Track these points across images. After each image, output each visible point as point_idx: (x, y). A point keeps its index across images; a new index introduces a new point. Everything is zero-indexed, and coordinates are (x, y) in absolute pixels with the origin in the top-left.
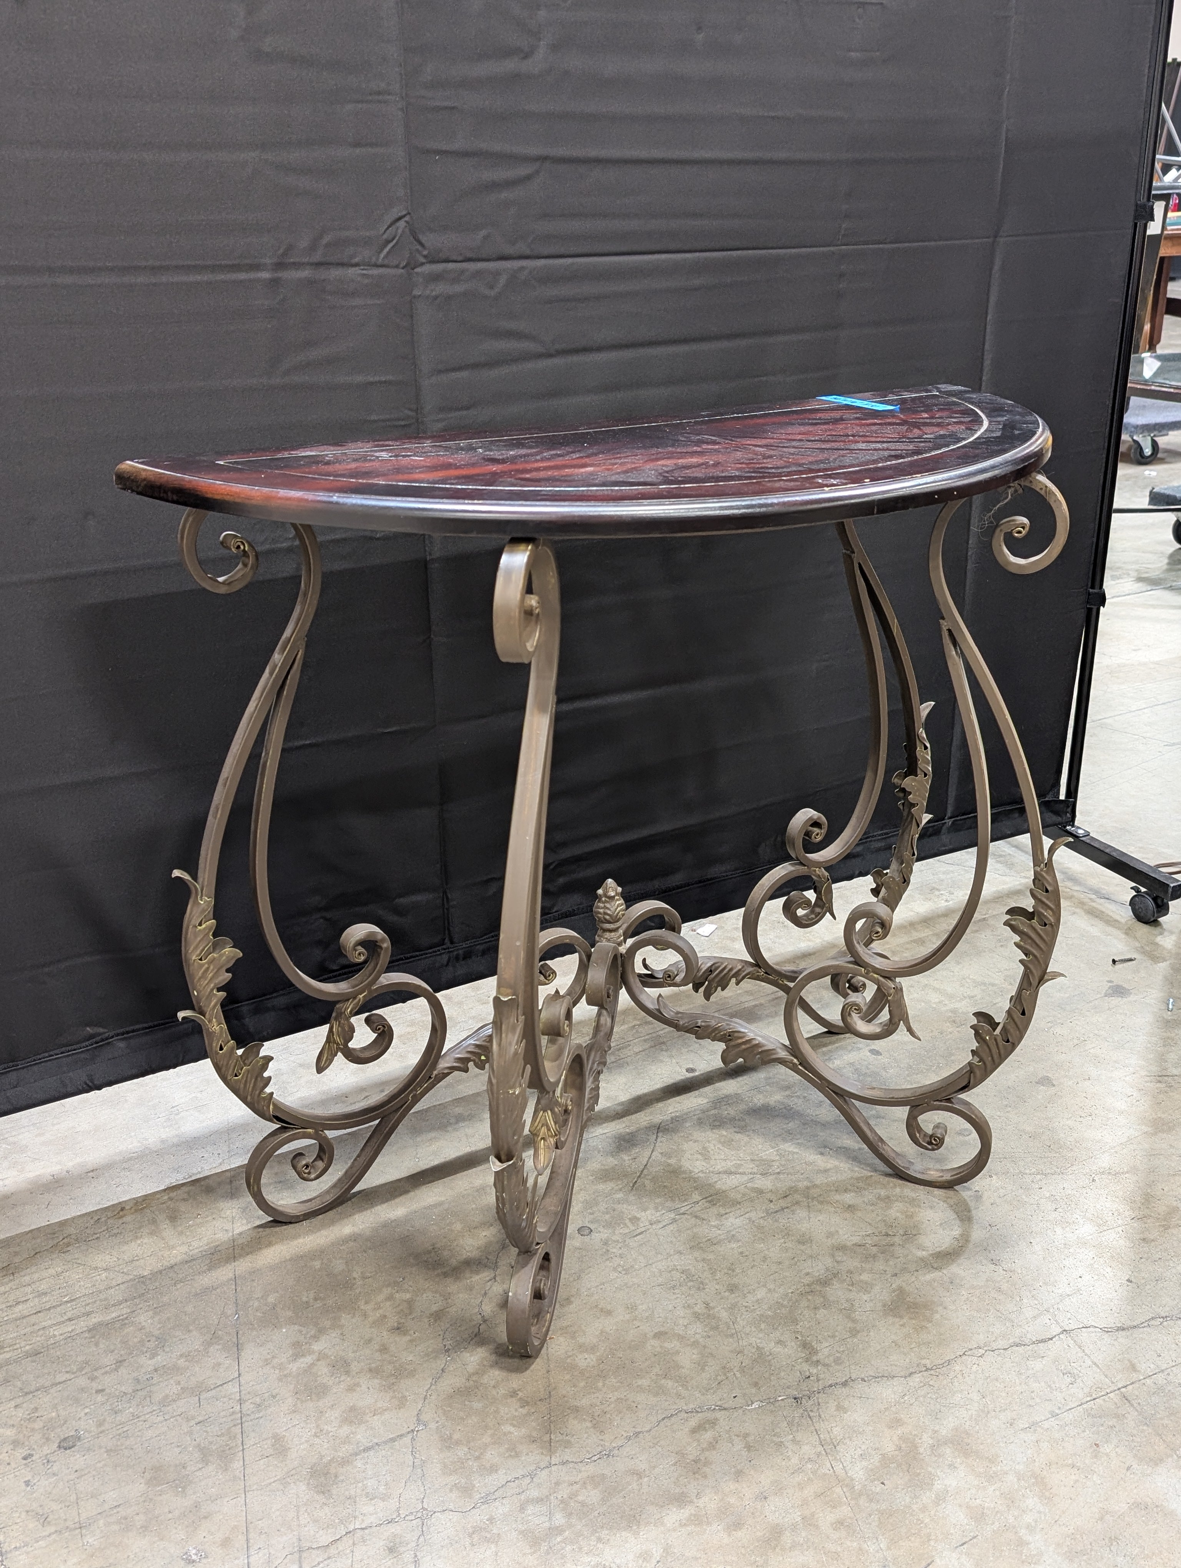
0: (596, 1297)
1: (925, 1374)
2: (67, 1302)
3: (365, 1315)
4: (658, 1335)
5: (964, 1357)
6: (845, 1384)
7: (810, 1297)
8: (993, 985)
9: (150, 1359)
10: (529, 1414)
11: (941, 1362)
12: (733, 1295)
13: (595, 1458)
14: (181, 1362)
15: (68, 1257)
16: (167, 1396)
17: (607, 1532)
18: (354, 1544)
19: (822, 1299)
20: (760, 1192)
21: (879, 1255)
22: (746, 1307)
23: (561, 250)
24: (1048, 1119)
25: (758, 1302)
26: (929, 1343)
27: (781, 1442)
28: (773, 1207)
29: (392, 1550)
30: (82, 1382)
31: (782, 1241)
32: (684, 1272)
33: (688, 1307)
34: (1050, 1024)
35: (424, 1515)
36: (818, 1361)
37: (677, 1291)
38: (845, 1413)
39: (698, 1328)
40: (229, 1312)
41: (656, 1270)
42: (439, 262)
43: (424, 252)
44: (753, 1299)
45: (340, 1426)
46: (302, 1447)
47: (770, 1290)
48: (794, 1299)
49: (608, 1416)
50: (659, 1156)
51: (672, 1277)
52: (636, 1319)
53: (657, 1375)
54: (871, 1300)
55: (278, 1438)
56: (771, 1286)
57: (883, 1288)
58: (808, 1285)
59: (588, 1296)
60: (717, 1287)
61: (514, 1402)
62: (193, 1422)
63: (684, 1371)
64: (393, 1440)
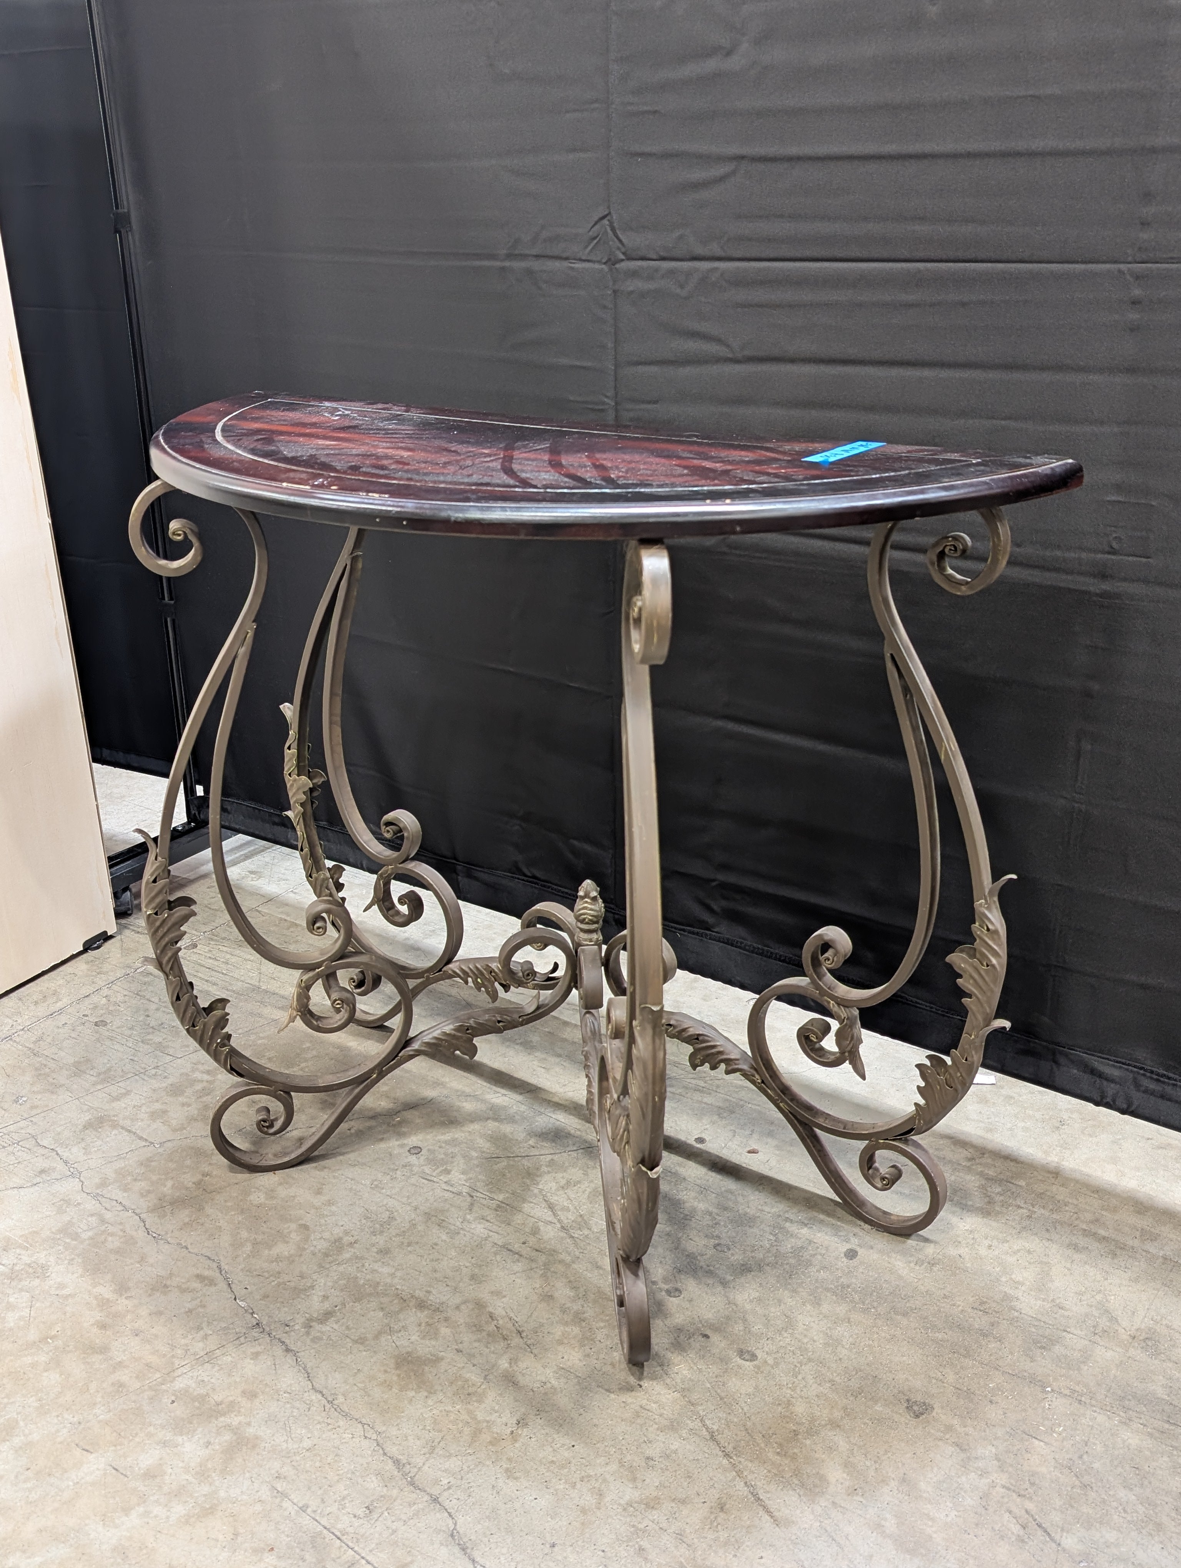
0: (334, 1181)
1: (324, 1401)
4: (304, 1227)
5: (360, 1426)
6: (288, 1350)
7: (396, 1301)
8: (1114, 1320)
10: (187, 1189)
11: (345, 1409)
12: (374, 1254)
13: (154, 1235)
17: (80, 1261)
18: (43, 1155)
19: (397, 1309)
20: (535, 1232)
21: (484, 1334)
22: (363, 1266)
23: (754, 253)
24: (834, 1425)
25: (373, 1271)
26: (369, 1396)
27: (202, 1329)
28: (517, 1247)
29: (42, 1171)
30: (153, 1007)
31: (468, 1264)
32: (392, 1218)
33: (346, 1233)
34: (1067, 1392)
35: (76, 1174)
36: (311, 1327)
37: (364, 1221)
38: (251, 1359)
39: (322, 1245)
40: (240, 1031)
41: (385, 1203)
42: (636, 259)
43: (623, 250)
44: (376, 1268)
45: (147, 1113)
46: (123, 1105)
47: (393, 1274)
48: (388, 1292)
49: (200, 1227)
50: (548, 1159)
51: (381, 1213)
52: (317, 1209)
53: (256, 1239)
54: (412, 1343)
55: (128, 1093)
56: (399, 1274)
57: (434, 1346)
58: (413, 1296)
59: (334, 1176)
60: (381, 1242)
61: (197, 1178)
62: (132, 1057)
63: (266, 1252)
64: (141, 1138)
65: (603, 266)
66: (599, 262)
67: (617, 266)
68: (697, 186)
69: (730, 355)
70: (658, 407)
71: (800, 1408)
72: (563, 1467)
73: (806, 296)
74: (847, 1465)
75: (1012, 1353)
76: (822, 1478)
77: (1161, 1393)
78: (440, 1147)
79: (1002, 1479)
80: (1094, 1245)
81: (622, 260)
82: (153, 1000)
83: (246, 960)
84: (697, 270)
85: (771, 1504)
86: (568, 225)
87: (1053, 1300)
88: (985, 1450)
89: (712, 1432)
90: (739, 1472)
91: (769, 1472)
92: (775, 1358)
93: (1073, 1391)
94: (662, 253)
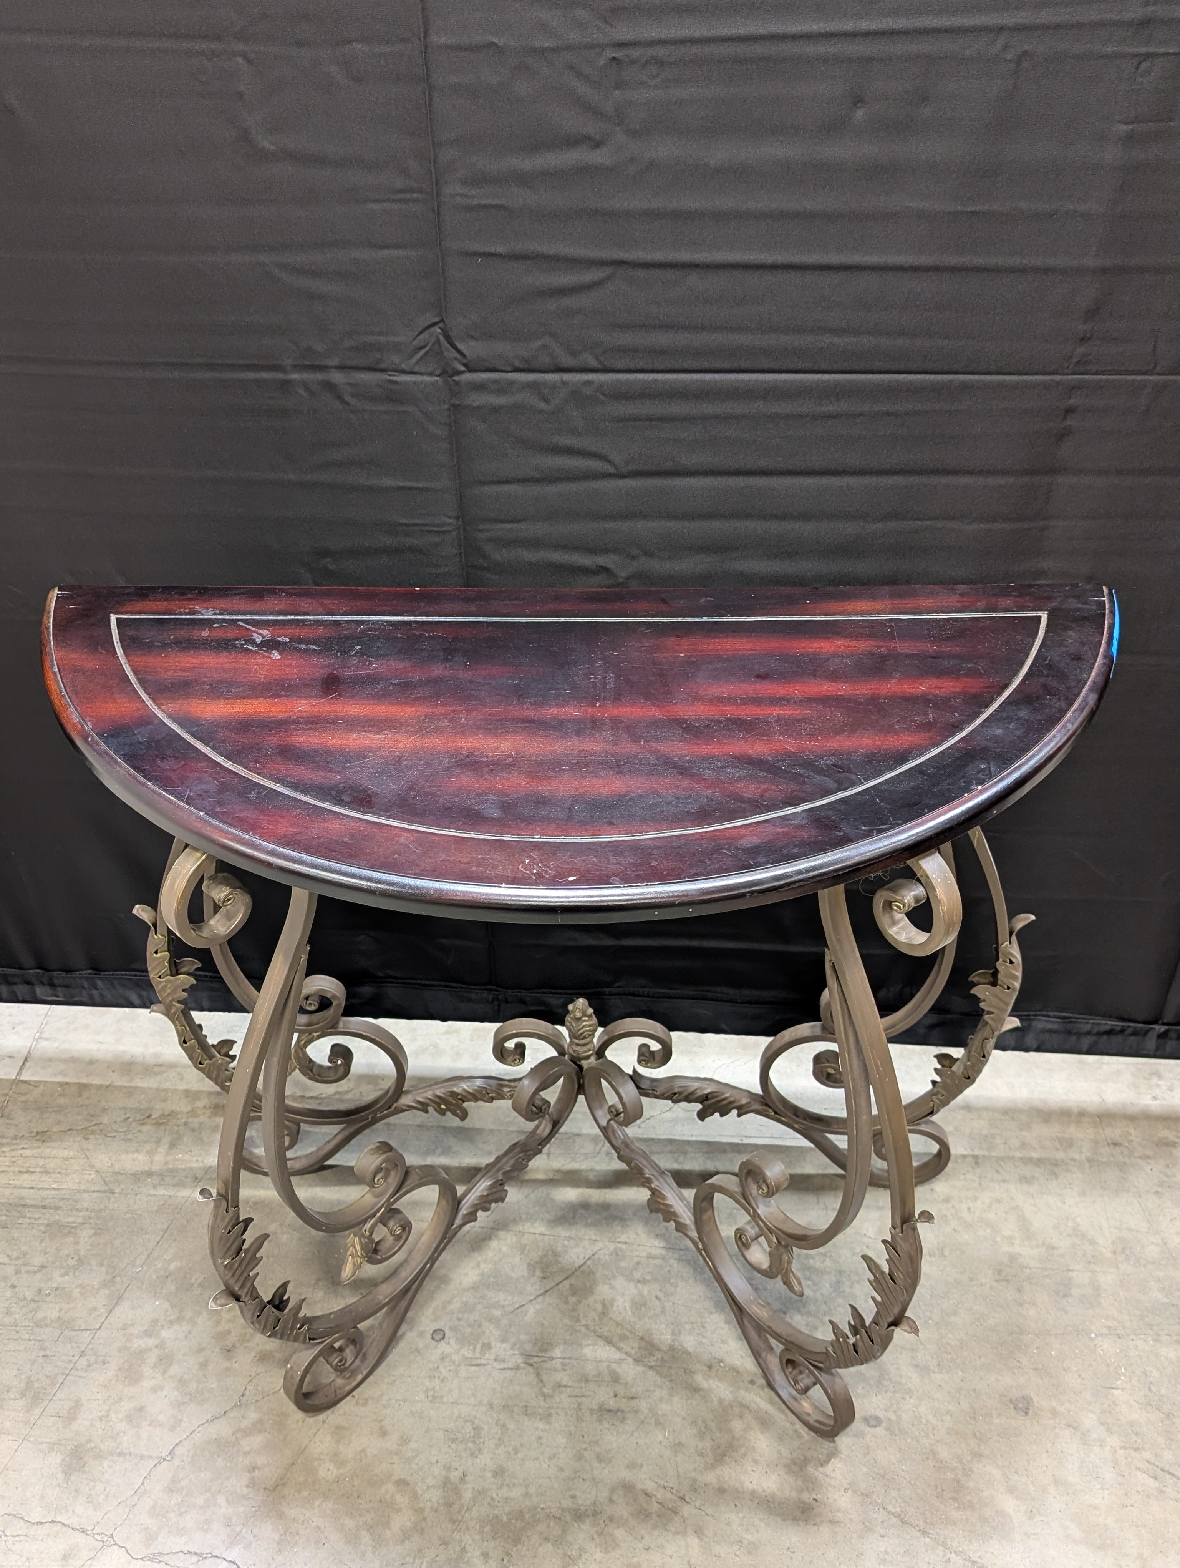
0: (388, 1411)
2: (54, 1189)
3: (218, 1323)
4: (402, 1483)
7: (552, 1524)
8: (1092, 1242)
9: (62, 1276)
10: (246, 1497)
12: (493, 1480)
14: (76, 1293)
15: (85, 1144)
16: (46, 1317)
18: (48, 1535)
19: (560, 1532)
20: (615, 1378)
21: (654, 1517)
22: (492, 1499)
23: (641, 365)
24: (977, 1455)
25: (507, 1500)
28: (612, 1403)
30: (10, 1271)
31: (585, 1446)
32: (477, 1429)
33: (448, 1468)
34: (1105, 1331)
35: (108, 1542)
37: (453, 1446)
39: (435, 1496)
40: (138, 1262)
41: (456, 1413)
42: (481, 371)
43: (465, 361)
44: (505, 1494)
45: (122, 1420)
46: (86, 1422)
47: (527, 1493)
48: (538, 1516)
49: (297, 1538)
50: (568, 1286)
51: (462, 1428)
52: (397, 1454)
53: (365, 1523)
54: (600, 1562)
55: (78, 1404)
56: (532, 1490)
57: (622, 1556)
58: (563, 1510)
59: (384, 1406)
60: (488, 1462)
61: (245, 1478)
62: (41, 1354)
63: (388, 1533)
64: (142, 1457)
65: (438, 378)
66: (430, 374)
67: (456, 378)
68: (557, 292)
69: (612, 470)
70: (522, 526)
71: (944, 1453)
73: (708, 408)
74: (1011, 1490)
75: (1048, 1313)
76: (1003, 1514)
77: (1161, 1297)
78: (459, 1319)
79: (1114, 1441)
81: (463, 372)
83: (67, 1159)
84: (565, 383)
86: (381, 334)
87: (1044, 1244)
88: (1089, 1420)
89: (898, 1516)
90: (944, 1544)
91: (964, 1531)
92: (895, 1412)
93: (1109, 1328)
94: (518, 364)
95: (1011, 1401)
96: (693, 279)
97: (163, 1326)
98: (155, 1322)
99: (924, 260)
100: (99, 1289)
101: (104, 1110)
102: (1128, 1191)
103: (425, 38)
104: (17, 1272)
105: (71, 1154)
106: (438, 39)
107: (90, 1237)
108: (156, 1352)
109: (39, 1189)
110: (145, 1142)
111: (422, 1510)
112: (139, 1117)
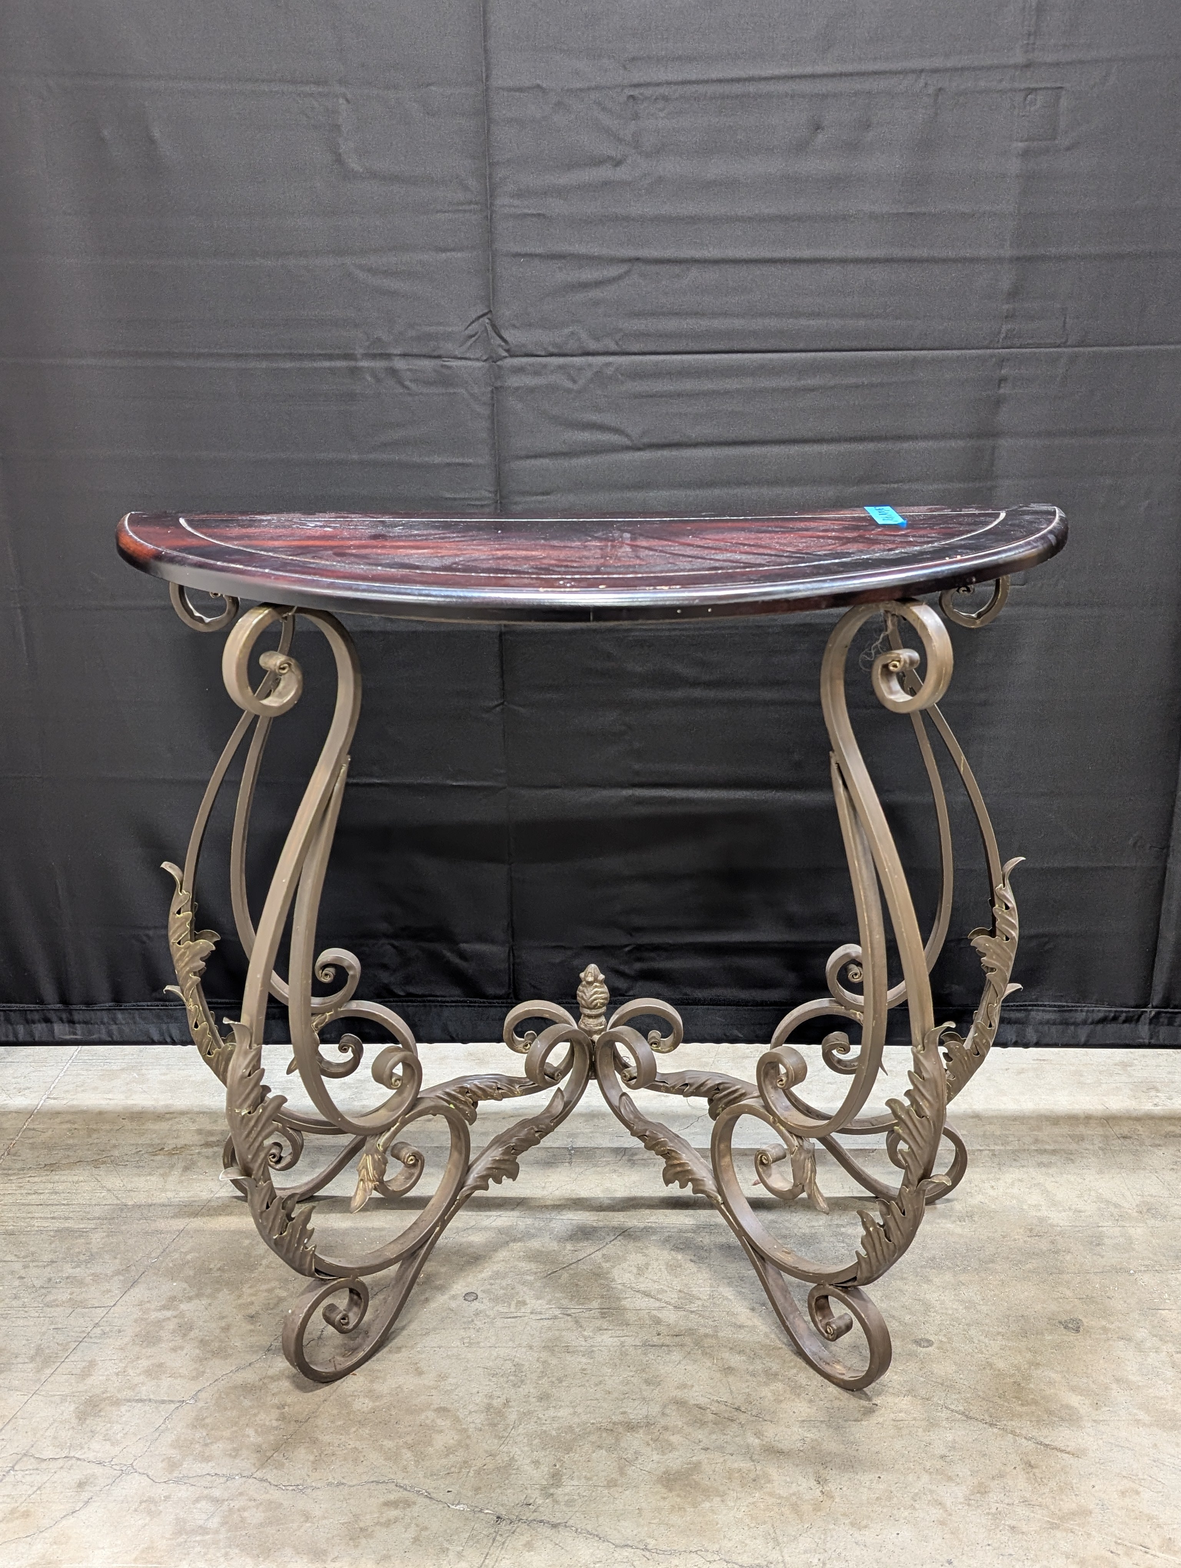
0: (423, 1356)
1: (639, 1552)
2: (64, 1204)
3: (240, 1297)
4: (441, 1410)
5: (694, 1555)
6: (554, 1526)
7: (604, 1435)
8: (1117, 1206)
9: (73, 1268)
10: (276, 1428)
11: (665, 1548)
12: (538, 1404)
13: (291, 1488)
14: (88, 1279)
15: (95, 1171)
16: (56, 1300)
17: (237, 1551)
18: (62, 1468)
19: (613, 1441)
20: (658, 1321)
22: (539, 1418)
23: (652, 347)
24: (1035, 1364)
25: (554, 1419)
26: (673, 1526)
27: (448, 1549)
28: (656, 1340)
29: (81, 1485)
30: (17, 1266)
31: (632, 1374)
32: (517, 1365)
33: (489, 1397)
34: (1143, 1268)
35: (127, 1470)
36: (552, 1494)
37: (494, 1379)
38: (528, 1551)
39: (479, 1419)
40: (153, 1255)
41: (495, 1354)
42: (521, 356)
43: (507, 347)
44: (552, 1414)
45: (140, 1374)
46: (101, 1378)
47: (575, 1413)
48: (588, 1430)
49: (333, 1458)
50: (600, 1256)
51: (502, 1365)
52: (436, 1388)
53: (406, 1443)
54: (658, 1462)
55: (92, 1364)
56: (579, 1410)
57: (681, 1456)
58: (614, 1423)
59: (418, 1352)
60: (532, 1390)
61: (275, 1413)
62: (53, 1326)
63: (430, 1450)
64: (163, 1402)
65: (484, 364)
66: (478, 360)
67: (498, 363)
68: (585, 286)
69: (629, 443)
70: (551, 498)
71: (1001, 1364)
72: (889, 1499)
73: (708, 385)
74: (1073, 1389)
75: (1084, 1257)
76: (1068, 1407)
78: (491, 1284)
79: (1170, 1347)
80: (1053, 1159)
81: (505, 357)
82: (6, 1259)
83: (77, 1182)
84: (590, 365)
85: (1061, 1446)
86: (439, 324)
87: (1070, 1209)
88: (1141, 1334)
89: (963, 1414)
90: (1013, 1432)
91: (1031, 1421)
92: (945, 1335)
93: (1147, 1266)
94: (551, 349)
95: (1060, 1322)
96: (694, 272)
97: (181, 1301)
98: (173, 1299)
99: (876, 253)
100: (112, 1276)
101: (115, 1146)
102: (1145, 1169)
103: (487, 80)
104: (25, 1267)
105: (81, 1178)
106: (496, 82)
107: (103, 1238)
108: (176, 1320)
109: (48, 1205)
110: (158, 1168)
111: (466, 1430)
112: (150, 1150)
